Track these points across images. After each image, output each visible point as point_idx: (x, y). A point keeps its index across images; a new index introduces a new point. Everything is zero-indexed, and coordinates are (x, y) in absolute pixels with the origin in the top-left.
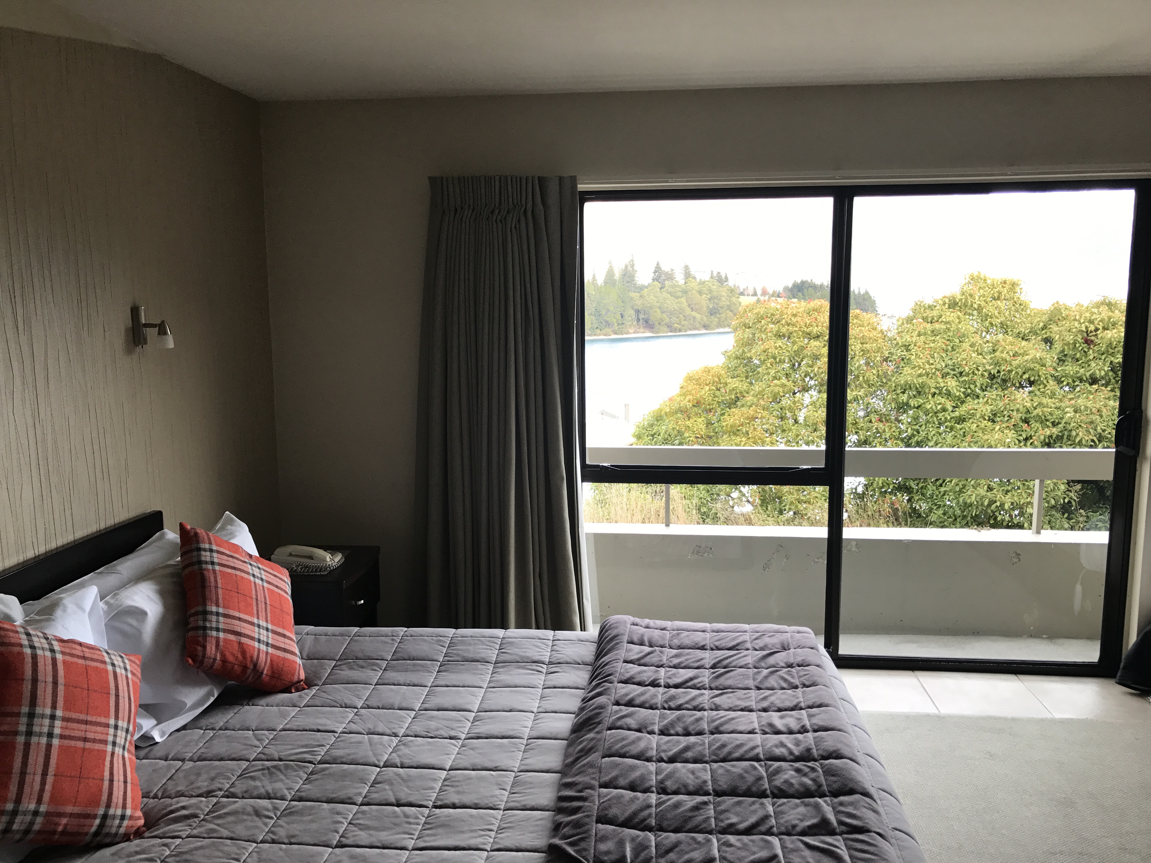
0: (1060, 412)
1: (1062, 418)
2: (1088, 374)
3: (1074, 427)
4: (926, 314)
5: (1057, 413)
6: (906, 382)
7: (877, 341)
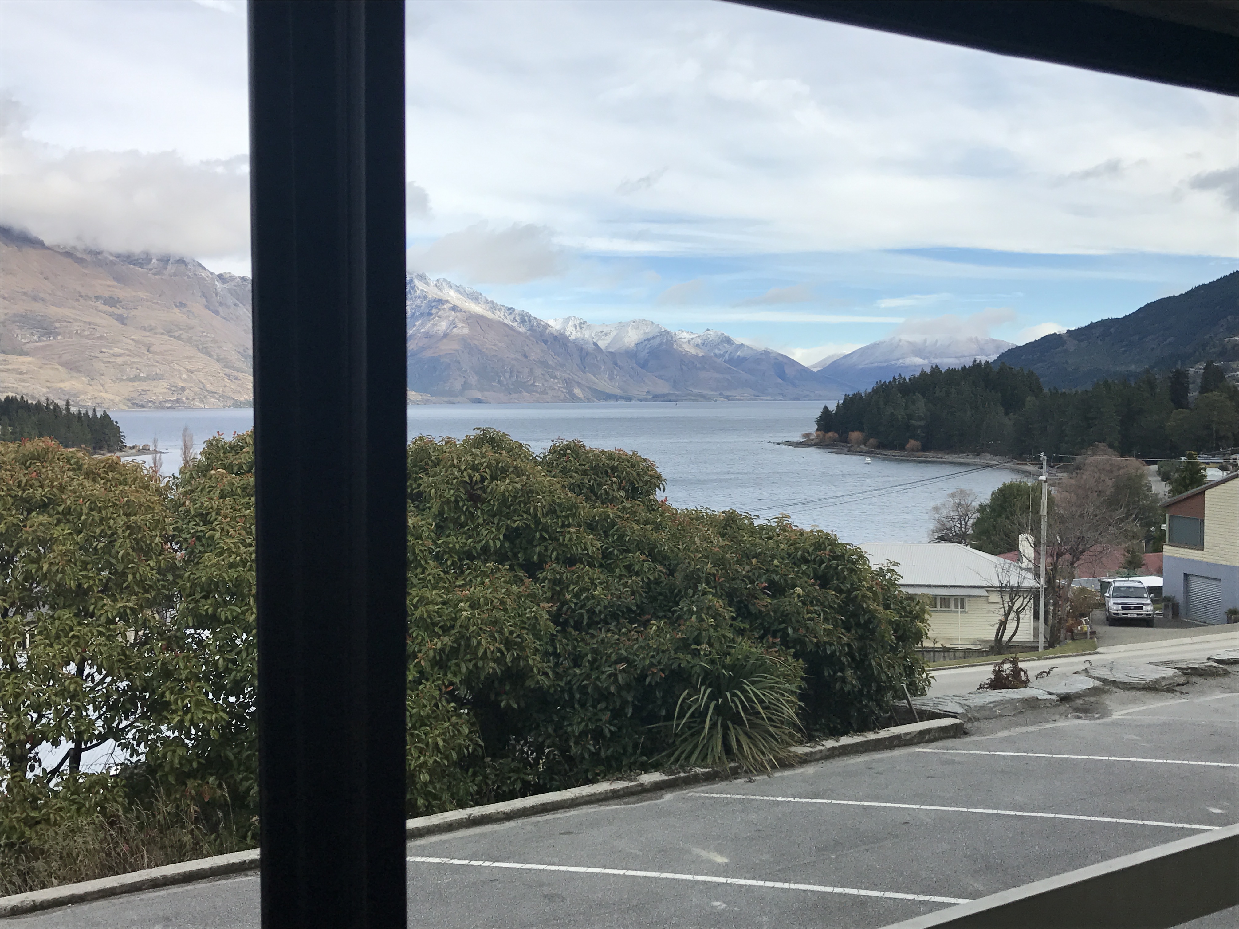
0: (451, 609)
1: (455, 619)
2: (478, 547)
3: (473, 632)
4: (229, 461)
5: (447, 612)
6: (210, 579)
7: (153, 509)
